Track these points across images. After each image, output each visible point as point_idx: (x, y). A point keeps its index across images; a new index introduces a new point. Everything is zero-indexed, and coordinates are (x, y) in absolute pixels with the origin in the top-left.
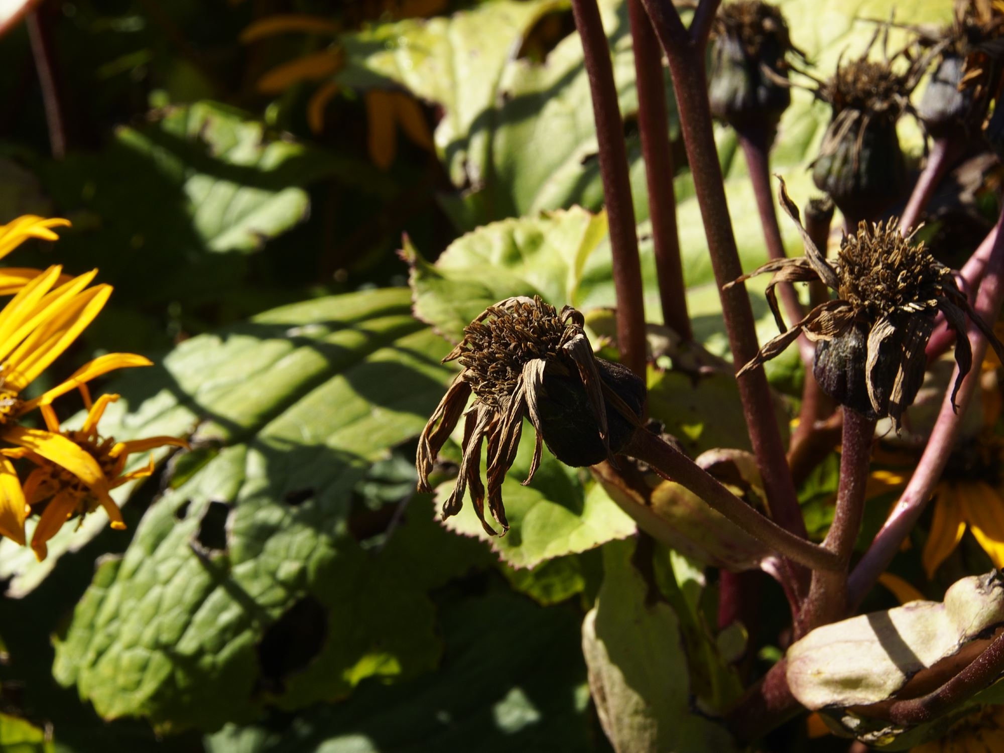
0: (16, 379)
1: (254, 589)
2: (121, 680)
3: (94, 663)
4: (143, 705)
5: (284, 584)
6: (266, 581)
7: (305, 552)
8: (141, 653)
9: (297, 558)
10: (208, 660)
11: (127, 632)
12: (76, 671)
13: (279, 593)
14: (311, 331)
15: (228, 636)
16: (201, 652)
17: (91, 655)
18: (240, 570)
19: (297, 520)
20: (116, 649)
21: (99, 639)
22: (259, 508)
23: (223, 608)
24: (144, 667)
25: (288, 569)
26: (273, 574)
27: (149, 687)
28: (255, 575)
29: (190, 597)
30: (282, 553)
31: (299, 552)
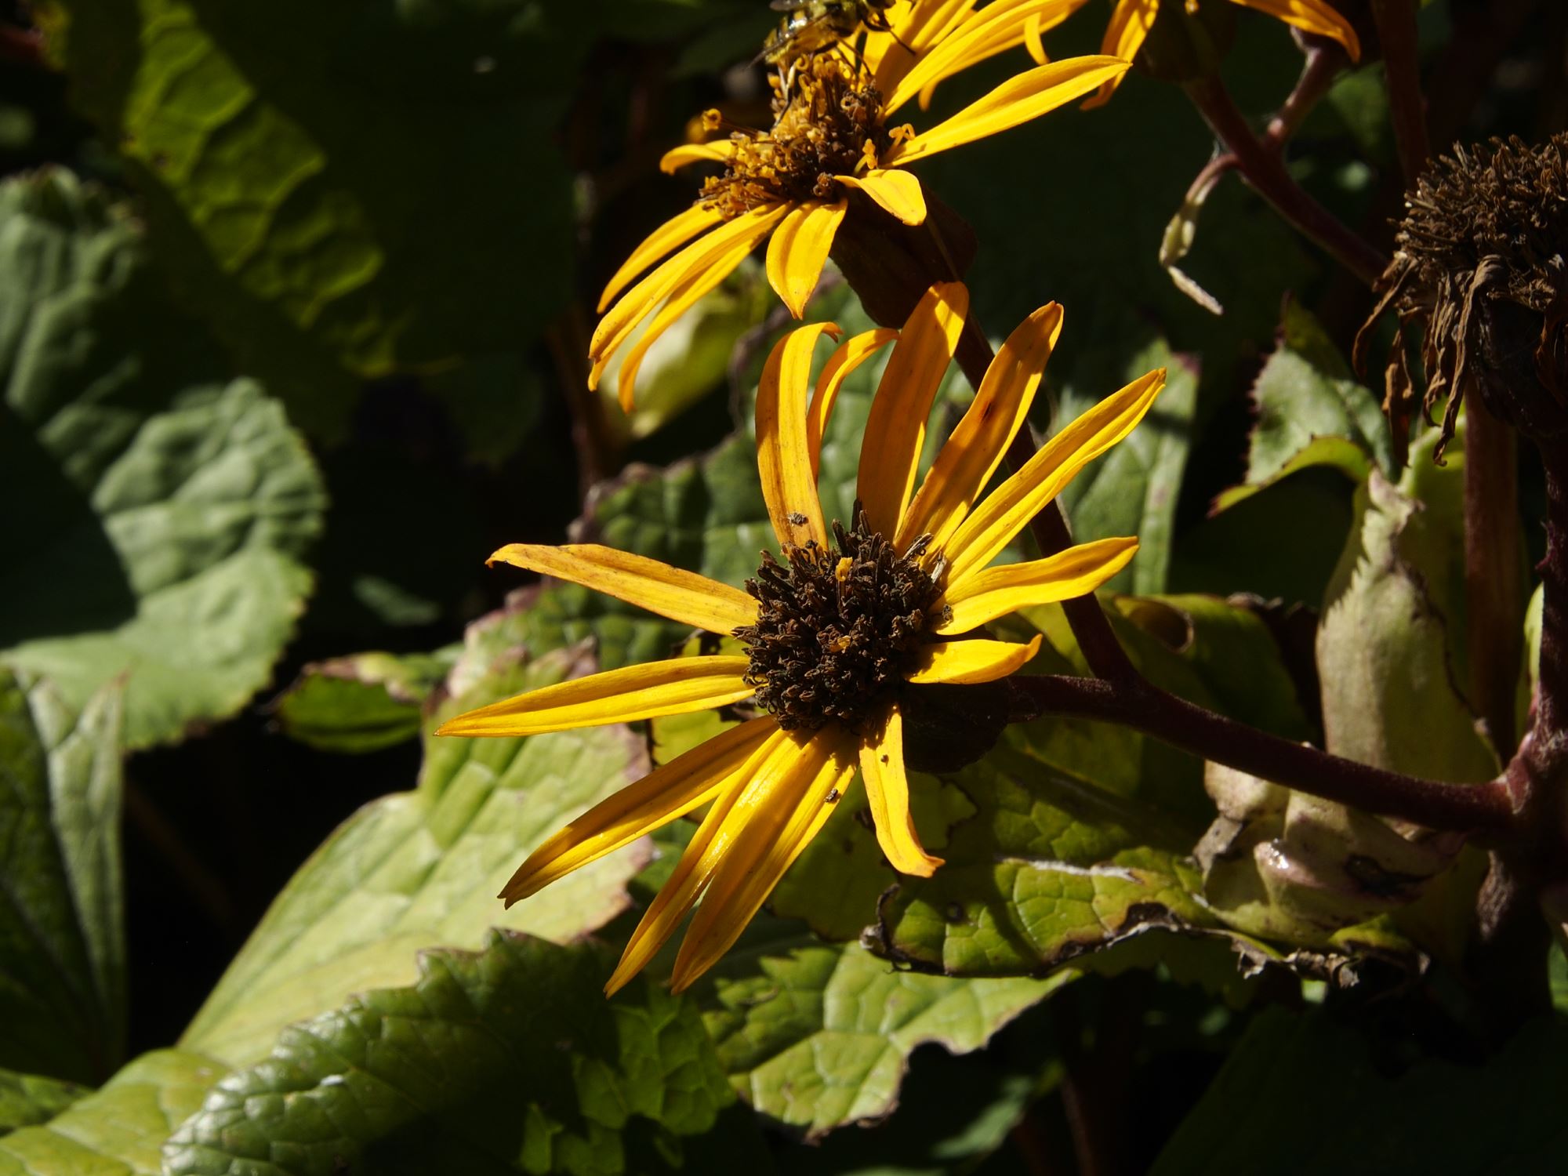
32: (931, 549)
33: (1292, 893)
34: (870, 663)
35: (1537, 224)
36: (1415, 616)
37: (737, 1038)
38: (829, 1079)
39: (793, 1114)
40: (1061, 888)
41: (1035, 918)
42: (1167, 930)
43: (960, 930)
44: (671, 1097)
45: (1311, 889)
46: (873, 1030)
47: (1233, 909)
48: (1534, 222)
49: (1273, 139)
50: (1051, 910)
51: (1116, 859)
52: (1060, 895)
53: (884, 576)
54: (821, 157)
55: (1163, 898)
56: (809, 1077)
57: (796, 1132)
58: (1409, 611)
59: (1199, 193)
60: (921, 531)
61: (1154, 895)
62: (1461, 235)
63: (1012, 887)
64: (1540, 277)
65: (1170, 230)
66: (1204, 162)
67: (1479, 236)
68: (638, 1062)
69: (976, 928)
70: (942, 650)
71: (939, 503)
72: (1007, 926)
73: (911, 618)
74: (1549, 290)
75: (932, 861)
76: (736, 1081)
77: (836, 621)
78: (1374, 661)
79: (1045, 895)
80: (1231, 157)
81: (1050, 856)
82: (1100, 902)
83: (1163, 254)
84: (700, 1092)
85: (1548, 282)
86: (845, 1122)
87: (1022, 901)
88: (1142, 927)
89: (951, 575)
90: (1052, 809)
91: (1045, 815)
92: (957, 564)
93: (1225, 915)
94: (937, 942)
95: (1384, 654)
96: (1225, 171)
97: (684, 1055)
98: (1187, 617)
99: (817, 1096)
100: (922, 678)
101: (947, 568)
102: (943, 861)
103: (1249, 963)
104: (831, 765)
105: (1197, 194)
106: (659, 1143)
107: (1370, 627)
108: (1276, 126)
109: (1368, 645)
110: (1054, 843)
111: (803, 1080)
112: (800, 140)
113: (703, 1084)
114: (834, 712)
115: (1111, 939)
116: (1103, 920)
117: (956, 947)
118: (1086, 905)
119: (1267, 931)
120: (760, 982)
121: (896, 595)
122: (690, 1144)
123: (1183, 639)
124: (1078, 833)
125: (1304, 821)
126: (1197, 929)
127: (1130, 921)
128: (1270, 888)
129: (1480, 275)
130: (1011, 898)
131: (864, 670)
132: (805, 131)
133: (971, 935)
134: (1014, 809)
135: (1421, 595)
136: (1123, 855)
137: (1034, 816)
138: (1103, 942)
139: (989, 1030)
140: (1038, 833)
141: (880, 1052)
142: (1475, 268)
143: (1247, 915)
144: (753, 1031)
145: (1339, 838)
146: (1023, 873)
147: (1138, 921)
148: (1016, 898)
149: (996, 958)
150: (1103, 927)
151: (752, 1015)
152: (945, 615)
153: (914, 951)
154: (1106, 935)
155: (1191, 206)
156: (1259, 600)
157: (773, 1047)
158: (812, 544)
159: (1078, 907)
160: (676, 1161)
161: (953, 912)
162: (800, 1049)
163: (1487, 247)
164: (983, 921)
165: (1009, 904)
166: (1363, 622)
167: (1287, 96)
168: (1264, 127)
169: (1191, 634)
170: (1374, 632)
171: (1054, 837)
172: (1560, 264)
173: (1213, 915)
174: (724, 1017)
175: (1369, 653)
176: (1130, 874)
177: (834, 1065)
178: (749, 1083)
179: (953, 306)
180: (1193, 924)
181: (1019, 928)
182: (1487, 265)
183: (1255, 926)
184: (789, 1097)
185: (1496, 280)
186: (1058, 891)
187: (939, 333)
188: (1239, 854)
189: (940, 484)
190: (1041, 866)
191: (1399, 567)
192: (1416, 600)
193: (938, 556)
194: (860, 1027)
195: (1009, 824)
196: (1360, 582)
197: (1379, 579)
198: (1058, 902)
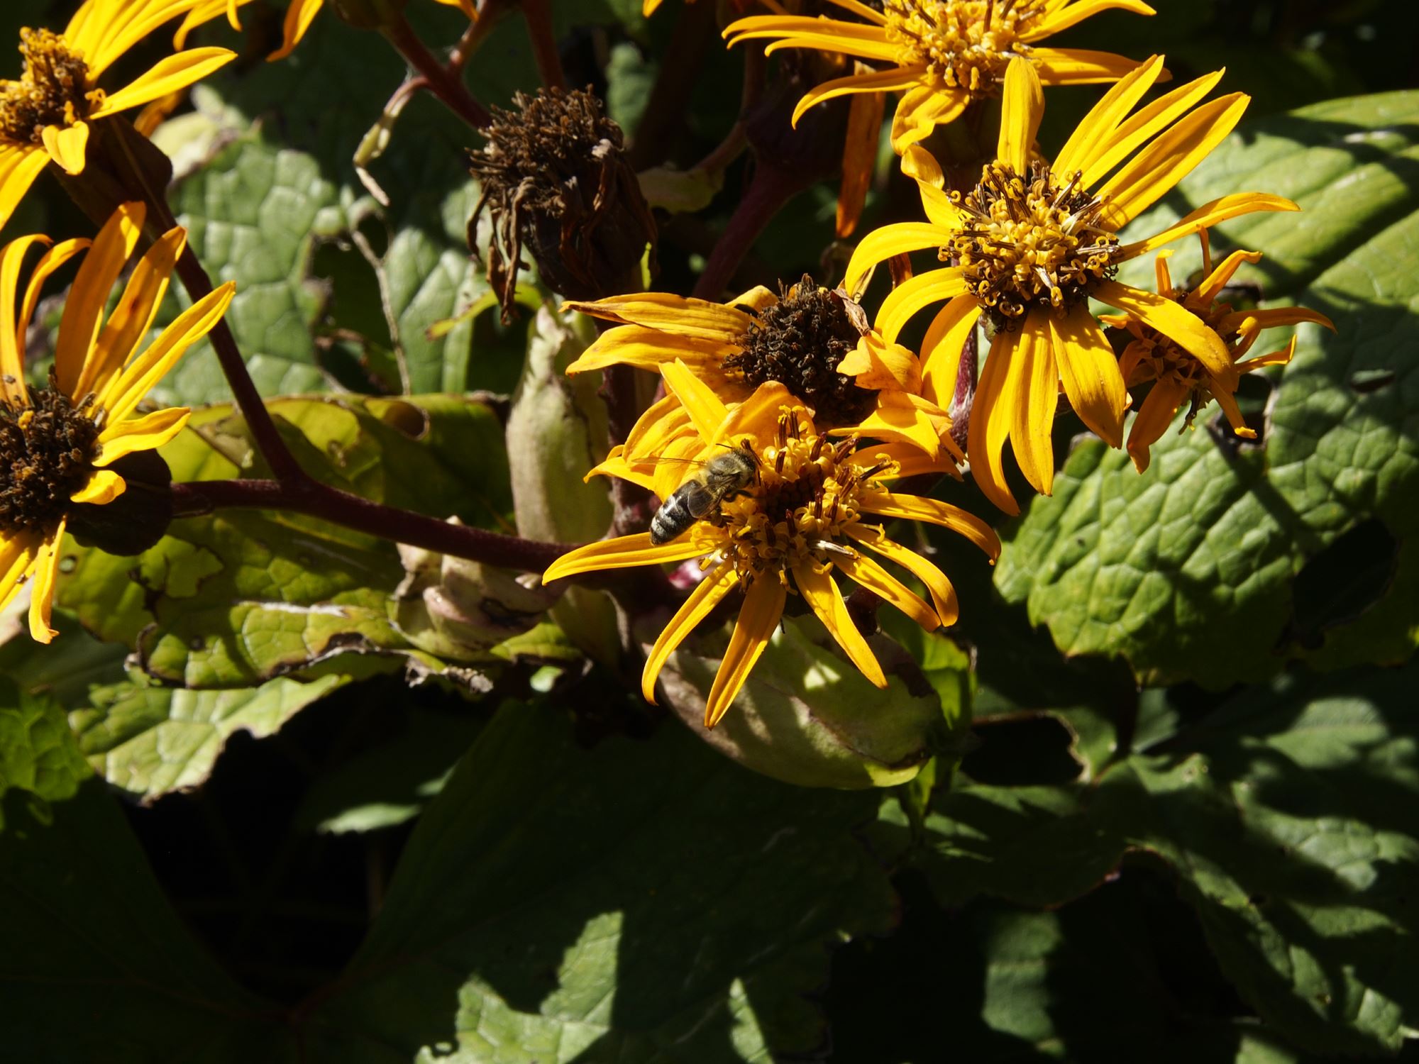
0: (1111, 214)
1: (1298, 501)
2: (1093, 606)
3: (1055, 578)
4: (1122, 642)
5: (1341, 497)
6: (1315, 491)
7: (1374, 459)
8: (1125, 572)
9: (1362, 466)
10: (1223, 590)
11: (1108, 542)
12: (1027, 584)
13: (1333, 511)
14: (1380, 139)
15: (1255, 563)
16: (1214, 578)
17: (1051, 566)
18: (1278, 474)
19: (1363, 411)
20: (1090, 561)
21: (1064, 546)
22: (1314, 390)
23: (1251, 524)
24: (1130, 592)
25: (1349, 479)
26: (1328, 482)
27: (1134, 619)
28: (1300, 483)
29: (1204, 503)
30: (1342, 457)
31: (1367, 457)
32: (97, 402)
33: (448, 625)
34: (45, 484)
35: (560, 155)
36: (565, 416)
37: (100, 728)
38: (166, 757)
39: (135, 785)
40: (280, 623)
41: (257, 646)
42: (357, 653)
43: (200, 655)
44: (41, 773)
45: (458, 623)
46: (206, 720)
47: (415, 634)
48: (557, 154)
49: (452, 65)
50: (269, 640)
51: (335, 599)
52: (278, 629)
53: (57, 423)
54: (41, 112)
55: (362, 629)
56: (152, 756)
57: (137, 796)
58: (561, 413)
59: (394, 107)
60: (91, 389)
61: (356, 625)
62: (510, 162)
63: (242, 624)
64: (557, 194)
65: (368, 138)
66: (399, 82)
67: (519, 164)
68: (12, 749)
69: (211, 654)
70: (94, 476)
71: (103, 370)
72: (235, 654)
73: (72, 454)
74: (561, 205)
75: (51, 633)
76: (94, 761)
77: (24, 455)
78: (537, 449)
79: (268, 629)
80: (421, 79)
81: (279, 599)
82: (310, 633)
83: (358, 156)
84: (64, 771)
85: (562, 199)
86: (171, 789)
87: (249, 633)
88: (338, 651)
89: (108, 421)
90: (287, 564)
91: (281, 569)
92: (112, 414)
93: (412, 639)
94: (182, 665)
95: (544, 444)
96: (416, 91)
97: (48, 743)
98: (425, 413)
99: (155, 770)
100: (77, 498)
101: (106, 416)
102: (57, 632)
103: (415, 674)
104: (24, 556)
105: (392, 109)
106: (32, 807)
107: (534, 424)
108: (455, 55)
109: (534, 437)
110: (284, 590)
111: (146, 758)
112: (25, 100)
113: (66, 762)
114: (22, 520)
115: (312, 660)
116: (309, 646)
117: (195, 668)
118: (297, 636)
119: (438, 651)
120: (124, 685)
121: (64, 437)
122: (59, 808)
123: (420, 429)
124: (308, 581)
125: (453, 574)
126: (385, 651)
127: (330, 646)
128: (434, 620)
129: (521, 190)
130: (240, 632)
131: (41, 490)
132: (29, 92)
133: (206, 660)
134: (255, 564)
135: (569, 401)
136: (343, 596)
137: (271, 570)
138: (306, 662)
139: (283, 718)
140: (271, 582)
141: (206, 737)
142: (518, 185)
143: (425, 639)
144: (112, 724)
145: (475, 585)
146: (254, 612)
147: (336, 646)
148: (245, 630)
149: (224, 676)
150: (309, 652)
151: (113, 711)
152: (98, 451)
153: (164, 672)
154: (309, 657)
155: (389, 118)
156: (492, 396)
157: (127, 734)
158: (18, 398)
159: (291, 638)
160: (46, 820)
161: (195, 643)
162: (148, 736)
163: (527, 172)
164: (217, 648)
165: (239, 637)
166: (530, 421)
167: (462, 33)
168: (446, 57)
169: (427, 425)
170: (537, 428)
171: (284, 584)
172: (573, 185)
173: (404, 639)
174: (91, 713)
175: (534, 444)
176: (342, 611)
177: (172, 746)
178: (105, 762)
179: (133, 220)
180: (382, 646)
181: (244, 654)
182: (525, 185)
183: (430, 647)
184: (133, 771)
185: (531, 195)
186: (279, 624)
187: (122, 240)
188: (415, 596)
189: (104, 355)
190: (270, 607)
191: (554, 380)
192: (566, 406)
193: (100, 409)
194: (197, 717)
195: (248, 577)
196: (529, 390)
197: (541, 388)
198: (277, 634)
